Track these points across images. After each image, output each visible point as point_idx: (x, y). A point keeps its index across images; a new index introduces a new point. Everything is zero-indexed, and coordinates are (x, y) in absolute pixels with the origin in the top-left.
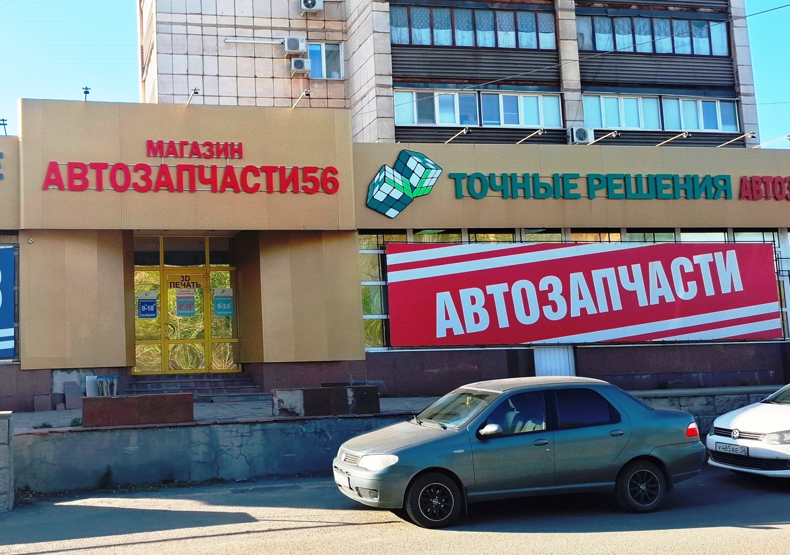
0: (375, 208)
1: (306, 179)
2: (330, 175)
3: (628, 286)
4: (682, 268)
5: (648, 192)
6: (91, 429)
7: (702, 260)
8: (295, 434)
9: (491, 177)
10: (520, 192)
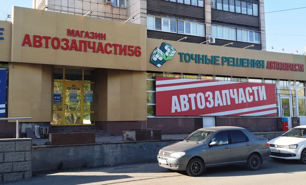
0: (153, 63)
1: (129, 50)
2: (138, 49)
3: (233, 96)
4: (249, 91)
5: (240, 64)
6: (55, 146)
7: (255, 88)
8: (132, 148)
9: (192, 55)
10: (201, 61)
